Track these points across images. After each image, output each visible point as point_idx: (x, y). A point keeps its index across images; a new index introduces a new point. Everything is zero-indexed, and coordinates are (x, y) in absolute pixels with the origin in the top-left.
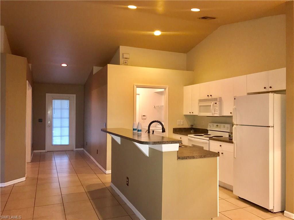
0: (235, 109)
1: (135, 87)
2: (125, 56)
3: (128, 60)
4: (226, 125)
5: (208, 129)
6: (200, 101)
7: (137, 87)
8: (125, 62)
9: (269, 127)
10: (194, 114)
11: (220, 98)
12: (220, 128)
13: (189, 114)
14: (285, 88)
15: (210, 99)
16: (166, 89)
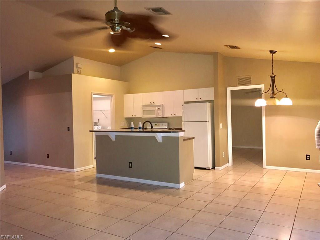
0: (183, 112)
1: (92, 94)
2: (79, 66)
3: (80, 69)
4: (164, 124)
5: (148, 128)
6: (144, 106)
7: (93, 95)
8: (78, 71)
9: (207, 121)
10: (136, 117)
11: (163, 105)
12: (159, 126)
13: (131, 117)
14: (213, 99)
15: (152, 105)
16: (113, 97)
